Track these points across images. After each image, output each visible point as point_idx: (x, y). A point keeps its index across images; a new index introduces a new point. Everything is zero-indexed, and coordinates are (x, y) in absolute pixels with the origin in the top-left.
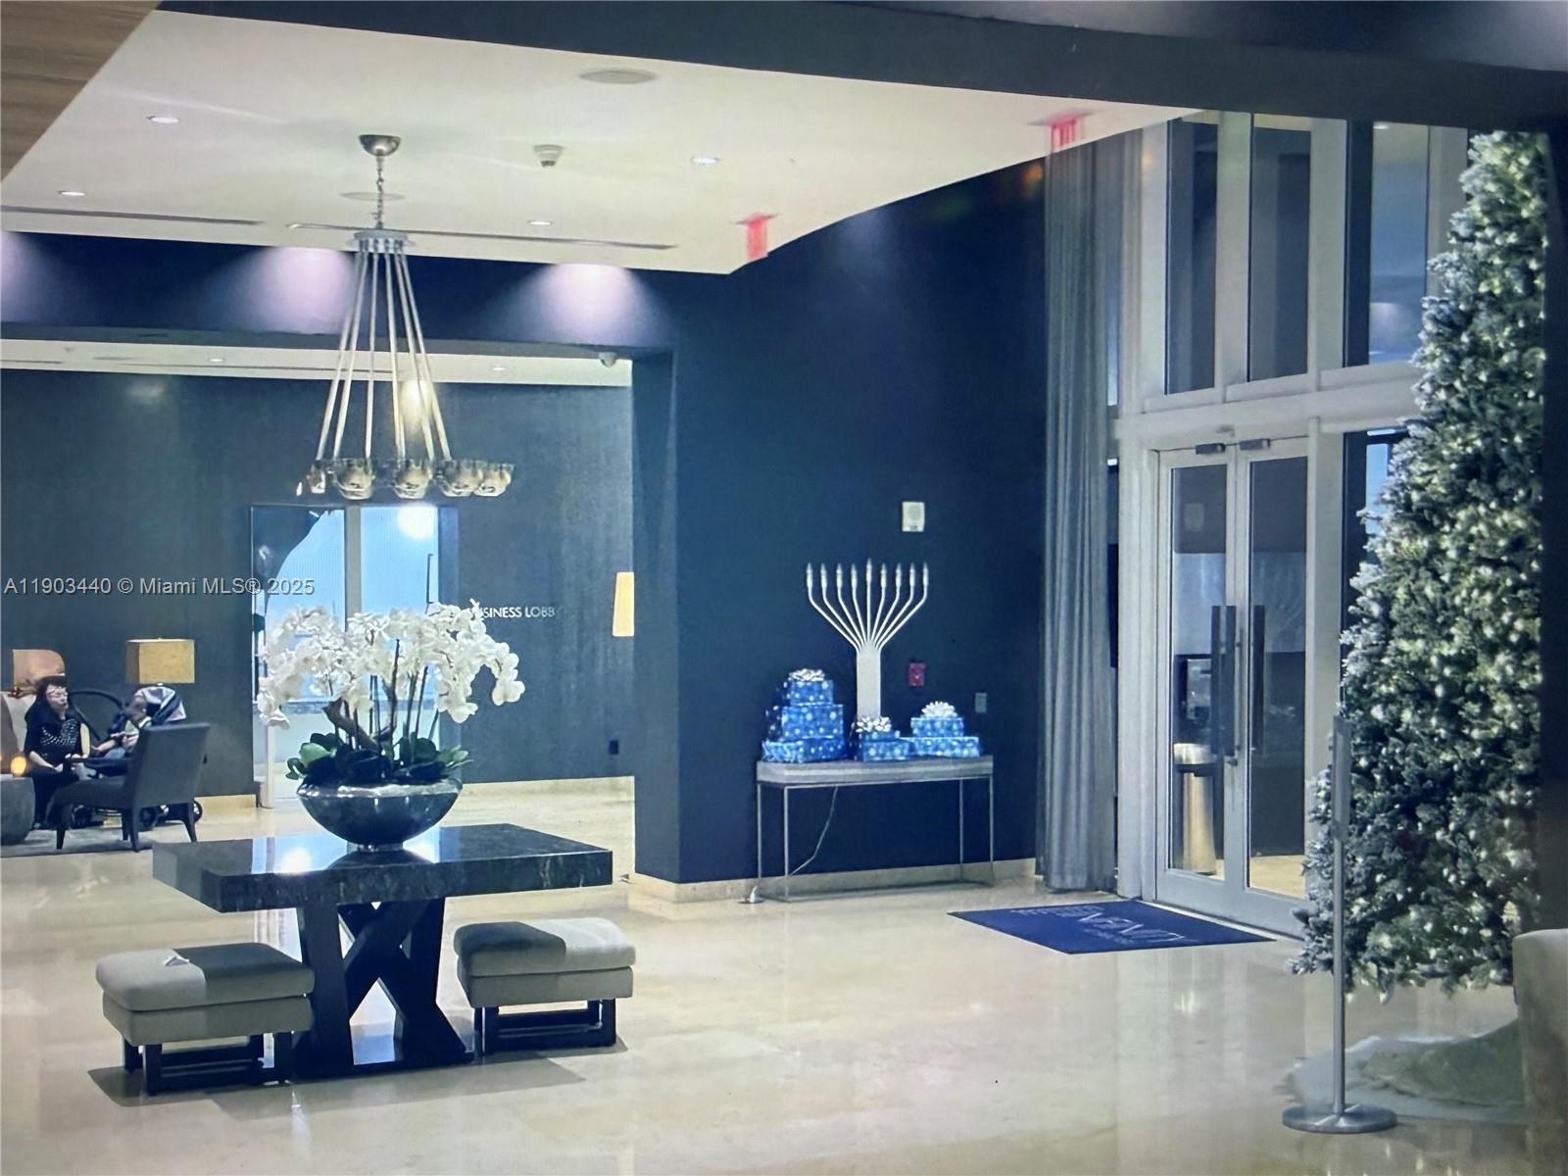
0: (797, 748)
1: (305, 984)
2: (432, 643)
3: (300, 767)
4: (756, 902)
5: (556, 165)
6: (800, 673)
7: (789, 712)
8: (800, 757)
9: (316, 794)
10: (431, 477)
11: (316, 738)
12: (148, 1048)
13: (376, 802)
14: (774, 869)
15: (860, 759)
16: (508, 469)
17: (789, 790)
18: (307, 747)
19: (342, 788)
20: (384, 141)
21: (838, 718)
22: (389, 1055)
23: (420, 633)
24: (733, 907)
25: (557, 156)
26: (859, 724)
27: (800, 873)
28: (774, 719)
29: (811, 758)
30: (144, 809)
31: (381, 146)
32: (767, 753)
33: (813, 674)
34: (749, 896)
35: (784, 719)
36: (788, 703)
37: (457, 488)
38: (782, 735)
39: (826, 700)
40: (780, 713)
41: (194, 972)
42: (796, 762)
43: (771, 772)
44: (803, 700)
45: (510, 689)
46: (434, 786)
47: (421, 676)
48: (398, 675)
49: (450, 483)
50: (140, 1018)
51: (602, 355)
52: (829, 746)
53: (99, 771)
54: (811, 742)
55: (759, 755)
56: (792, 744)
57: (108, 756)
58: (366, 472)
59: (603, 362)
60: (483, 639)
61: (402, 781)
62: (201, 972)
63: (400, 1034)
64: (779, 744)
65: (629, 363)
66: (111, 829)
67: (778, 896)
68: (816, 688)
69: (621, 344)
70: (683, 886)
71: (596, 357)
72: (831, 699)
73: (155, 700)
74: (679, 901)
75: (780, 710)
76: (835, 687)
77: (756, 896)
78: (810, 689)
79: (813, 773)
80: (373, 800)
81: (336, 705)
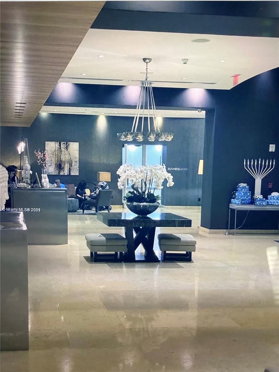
0: (239, 201)
1: (126, 243)
2: (154, 173)
3: (126, 198)
4: (228, 235)
5: (187, 63)
6: (241, 184)
7: (238, 193)
8: (240, 203)
9: (129, 204)
10: (155, 136)
11: (130, 192)
12: (95, 253)
13: (142, 206)
14: (232, 228)
15: (255, 204)
16: (172, 135)
17: (237, 210)
18: (128, 194)
19: (134, 203)
20: (148, 59)
21: (250, 195)
22: (143, 259)
23: (152, 170)
24: (222, 236)
25: (187, 61)
26: (255, 196)
27: (238, 229)
28: (234, 194)
29: (242, 203)
30: (100, 207)
31: (147, 61)
32: (232, 202)
33: (244, 184)
34: (226, 233)
35: (237, 194)
36: (238, 191)
37: (161, 139)
38: (236, 198)
39: (247, 190)
40: (236, 193)
41: (104, 238)
42: (239, 204)
43: (232, 206)
44: (241, 190)
45: (171, 183)
46: (154, 203)
47: (152, 180)
48: (147, 179)
49: (159, 138)
50: (93, 247)
51: (198, 110)
52: (247, 201)
53: (91, 199)
54: (243, 200)
55: (230, 202)
56: (238, 200)
57: (93, 195)
58: (141, 135)
59: (198, 111)
60: (165, 172)
61: (147, 202)
62: (105, 238)
63: (146, 255)
64: (235, 200)
65: (205, 112)
66: (93, 211)
67: (233, 234)
68: (245, 187)
69: (203, 107)
70: (211, 230)
71: (197, 110)
72: (248, 190)
73: (103, 185)
74: (210, 233)
75: (236, 192)
76: (249, 188)
77: (228, 233)
78: (243, 188)
79: (243, 207)
80: (141, 206)
81: (134, 185)
